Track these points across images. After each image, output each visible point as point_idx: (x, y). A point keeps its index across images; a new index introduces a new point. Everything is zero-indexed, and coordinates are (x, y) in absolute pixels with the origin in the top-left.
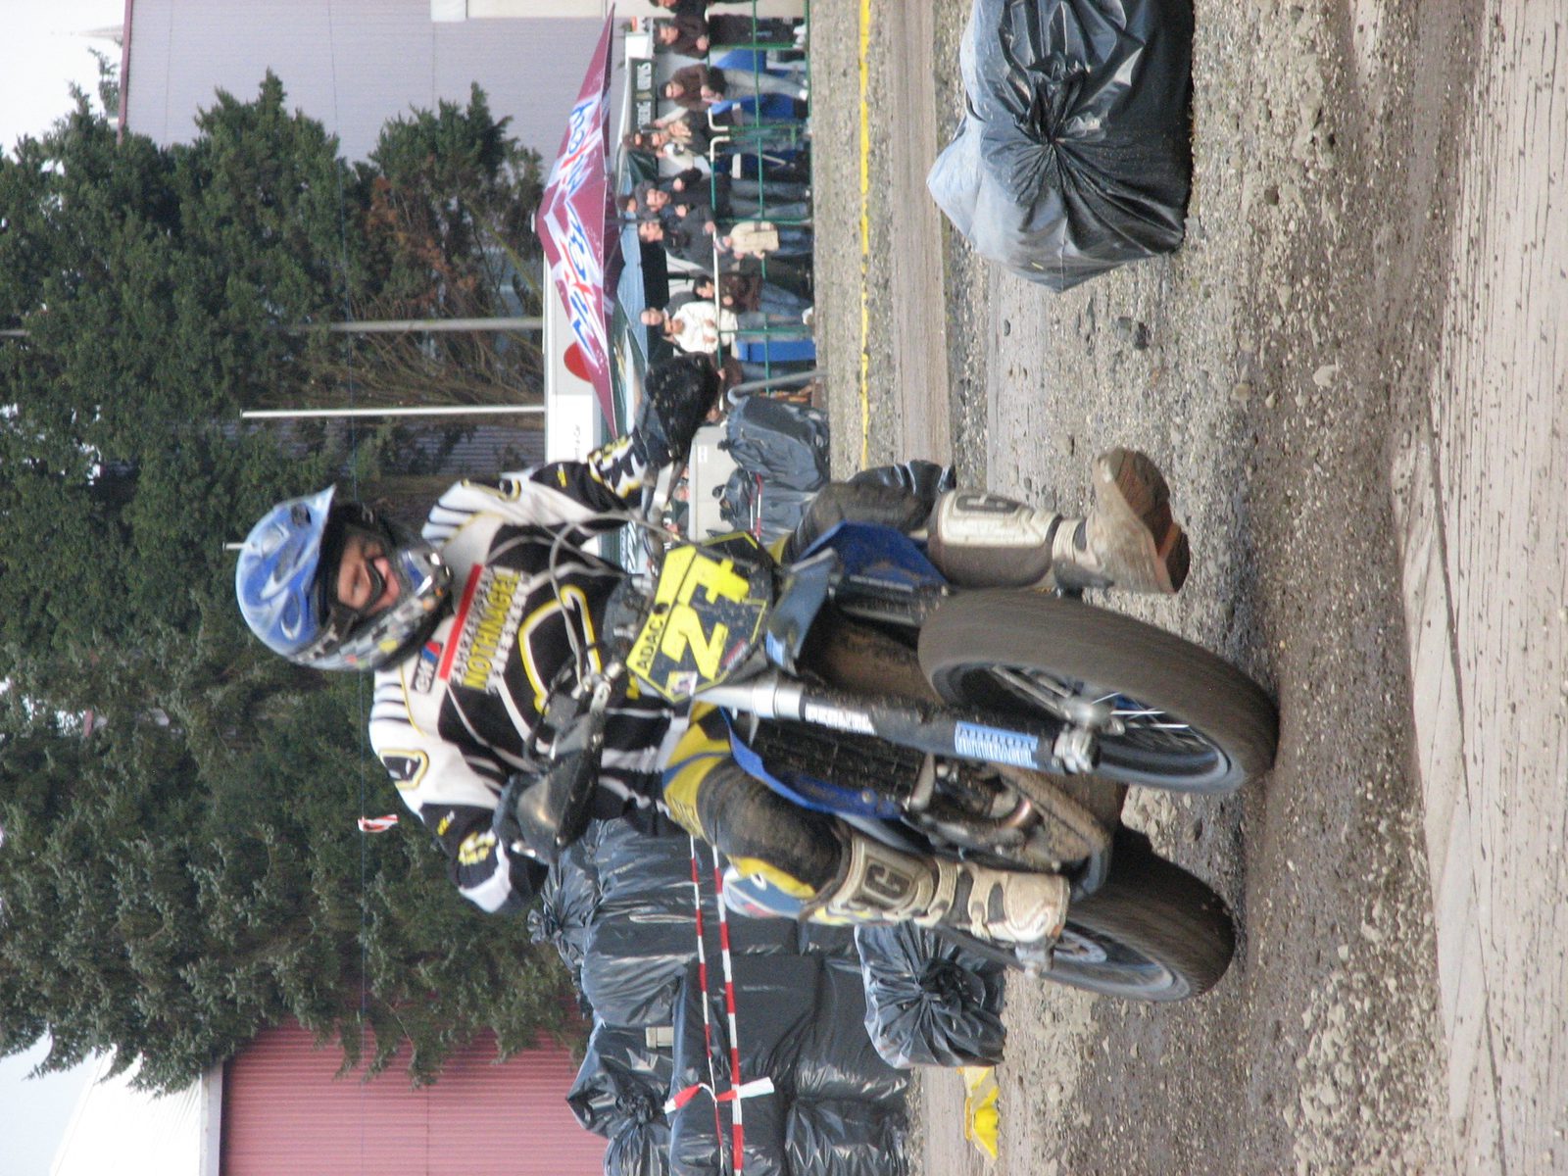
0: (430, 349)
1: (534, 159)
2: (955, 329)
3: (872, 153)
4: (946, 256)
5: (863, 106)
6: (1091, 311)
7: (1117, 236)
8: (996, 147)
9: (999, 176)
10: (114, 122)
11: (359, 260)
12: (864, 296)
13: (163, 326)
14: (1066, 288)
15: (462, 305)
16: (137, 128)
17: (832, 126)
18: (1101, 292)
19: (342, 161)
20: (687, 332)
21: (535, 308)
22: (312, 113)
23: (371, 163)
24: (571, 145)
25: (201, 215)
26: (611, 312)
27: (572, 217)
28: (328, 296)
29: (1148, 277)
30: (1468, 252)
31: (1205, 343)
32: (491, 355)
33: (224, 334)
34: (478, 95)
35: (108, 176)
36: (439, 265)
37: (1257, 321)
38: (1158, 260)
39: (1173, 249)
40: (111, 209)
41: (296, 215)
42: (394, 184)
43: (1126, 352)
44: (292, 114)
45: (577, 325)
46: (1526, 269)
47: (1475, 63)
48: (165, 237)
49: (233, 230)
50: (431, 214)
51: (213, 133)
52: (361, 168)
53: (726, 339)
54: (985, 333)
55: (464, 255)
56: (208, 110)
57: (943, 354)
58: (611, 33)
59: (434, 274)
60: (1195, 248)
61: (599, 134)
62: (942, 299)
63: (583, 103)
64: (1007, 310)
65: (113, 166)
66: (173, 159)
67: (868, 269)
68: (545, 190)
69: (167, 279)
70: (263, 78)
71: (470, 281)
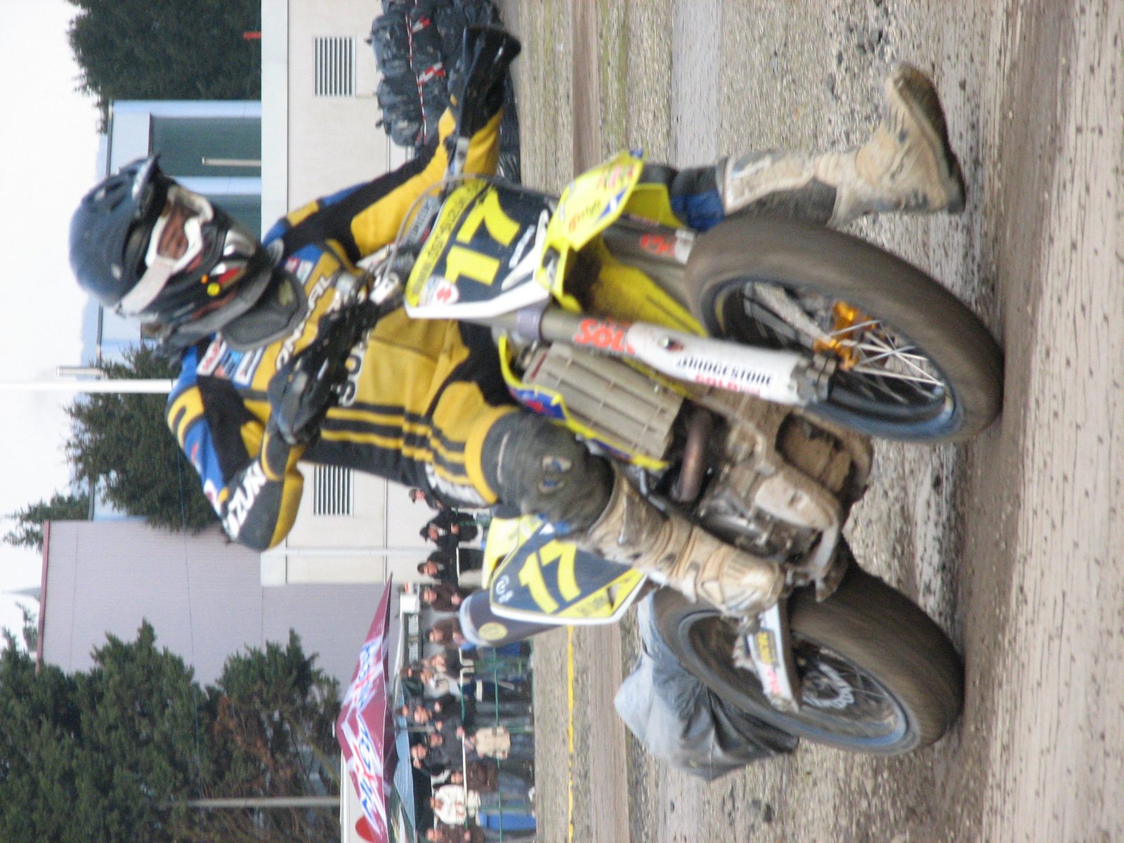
0: (259, 820)
1: (333, 685)
2: (635, 807)
3: (576, 680)
4: (629, 754)
5: (570, 648)
6: (732, 795)
7: (751, 742)
8: (664, 677)
9: (665, 698)
10: (33, 656)
11: (208, 757)
12: (570, 784)
13: (68, 803)
14: (714, 778)
15: (282, 788)
16: (50, 660)
17: (548, 660)
18: (739, 782)
19: (197, 686)
20: (445, 808)
21: (334, 790)
22: (175, 651)
23: (218, 687)
24: (361, 674)
25: (95, 724)
26: (389, 795)
27: (361, 725)
28: (186, 782)
29: (773, 771)
30: (1001, 756)
31: (813, 818)
32: (304, 825)
33: (111, 808)
34: (294, 638)
35: (30, 695)
36: (265, 759)
37: (851, 803)
38: (780, 759)
39: (790, 751)
40: (30, 718)
41: (164, 723)
42: (234, 702)
43: (756, 824)
44: (160, 651)
45: (365, 803)
46: (1043, 768)
47: (1006, 619)
48: (70, 738)
49: (118, 733)
50: (260, 723)
51: (104, 664)
52: (210, 690)
53: (472, 813)
54: (657, 810)
55: (284, 752)
56: (100, 648)
57: (626, 826)
58: (390, 593)
59: (263, 766)
60: (806, 751)
61: (381, 667)
62: (626, 786)
63: (369, 643)
64: (672, 793)
65: (32, 688)
66: (75, 683)
67: (573, 764)
68: (342, 706)
69: (71, 769)
70: (140, 625)
71: (289, 772)
